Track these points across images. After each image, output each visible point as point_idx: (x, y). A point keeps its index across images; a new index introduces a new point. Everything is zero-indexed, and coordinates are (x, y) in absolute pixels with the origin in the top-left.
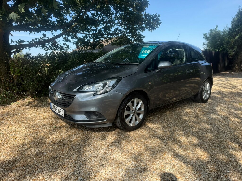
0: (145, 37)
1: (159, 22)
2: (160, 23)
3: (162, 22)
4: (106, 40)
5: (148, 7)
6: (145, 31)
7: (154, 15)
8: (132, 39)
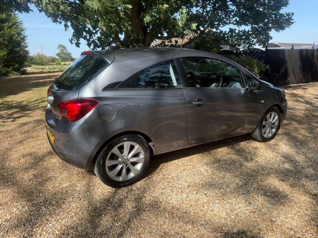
0: (272, 38)
1: (292, 21)
2: (292, 23)
3: (295, 22)
4: (226, 42)
5: (287, 7)
6: (271, 31)
7: (286, 13)
8: (253, 40)
